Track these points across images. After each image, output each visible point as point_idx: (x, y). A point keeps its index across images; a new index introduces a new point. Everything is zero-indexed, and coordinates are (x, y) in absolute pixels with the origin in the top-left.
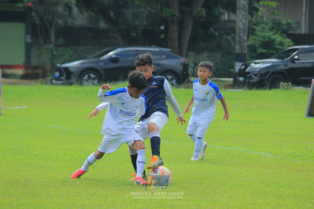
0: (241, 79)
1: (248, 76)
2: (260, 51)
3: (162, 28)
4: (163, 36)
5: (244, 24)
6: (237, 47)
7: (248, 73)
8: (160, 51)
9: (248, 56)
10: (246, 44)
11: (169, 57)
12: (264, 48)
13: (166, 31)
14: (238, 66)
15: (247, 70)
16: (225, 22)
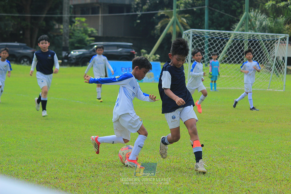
0: (66, 61)
1: (70, 59)
2: (76, 45)
3: (21, 32)
4: (21, 37)
5: (67, 31)
6: (64, 43)
7: (70, 57)
8: (20, 45)
9: (69, 49)
10: (68, 41)
11: (25, 48)
12: (79, 44)
13: (23, 34)
14: (64, 54)
15: (69, 56)
16: (57, 29)
